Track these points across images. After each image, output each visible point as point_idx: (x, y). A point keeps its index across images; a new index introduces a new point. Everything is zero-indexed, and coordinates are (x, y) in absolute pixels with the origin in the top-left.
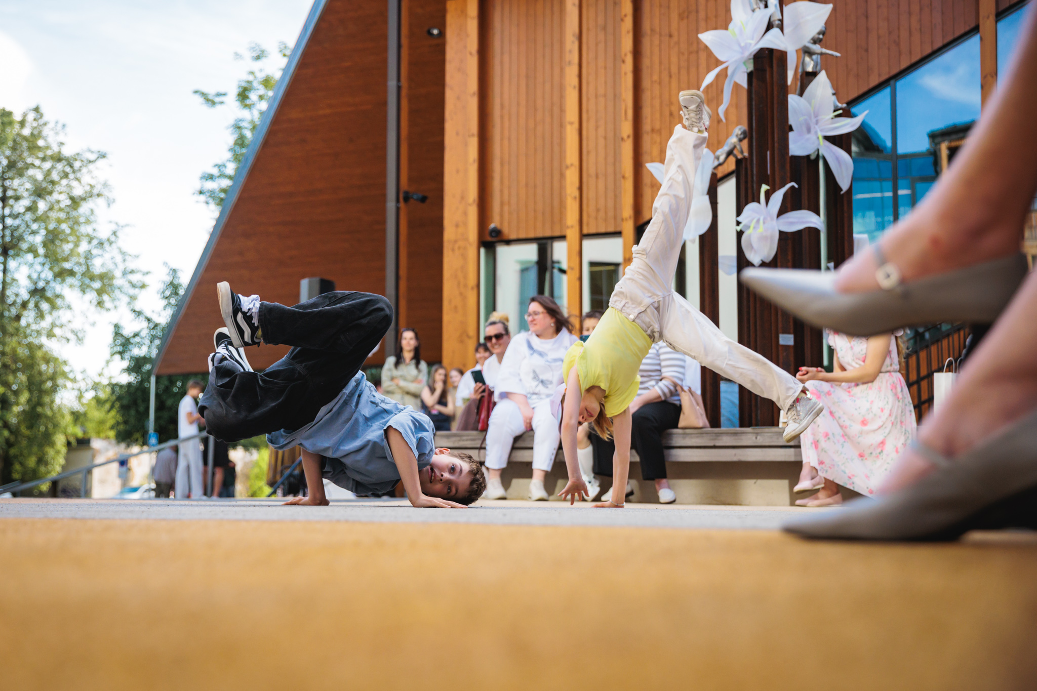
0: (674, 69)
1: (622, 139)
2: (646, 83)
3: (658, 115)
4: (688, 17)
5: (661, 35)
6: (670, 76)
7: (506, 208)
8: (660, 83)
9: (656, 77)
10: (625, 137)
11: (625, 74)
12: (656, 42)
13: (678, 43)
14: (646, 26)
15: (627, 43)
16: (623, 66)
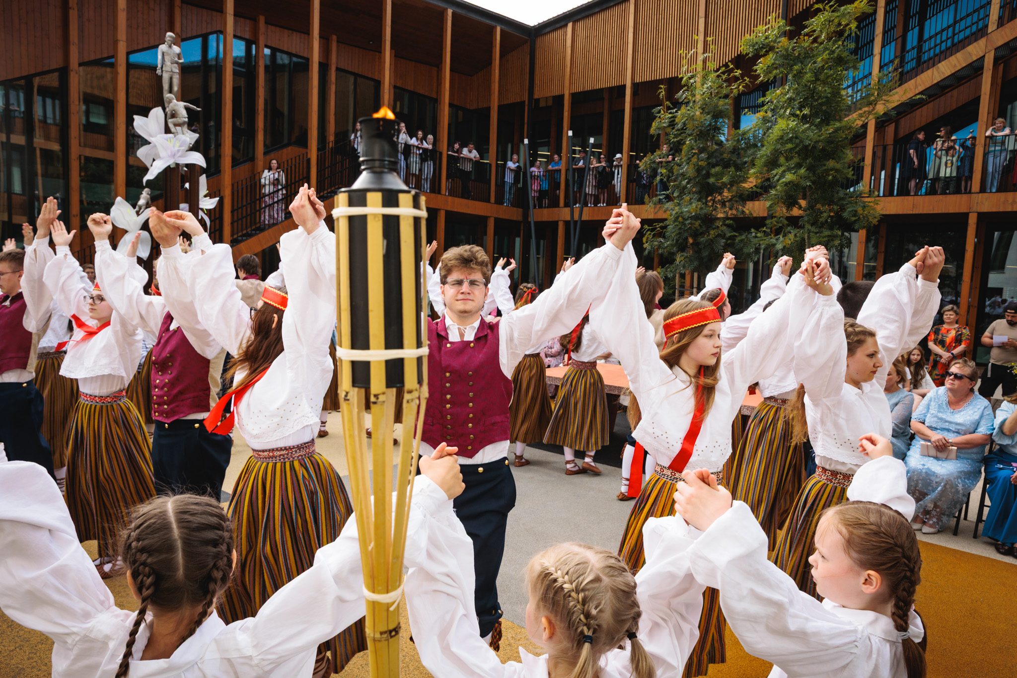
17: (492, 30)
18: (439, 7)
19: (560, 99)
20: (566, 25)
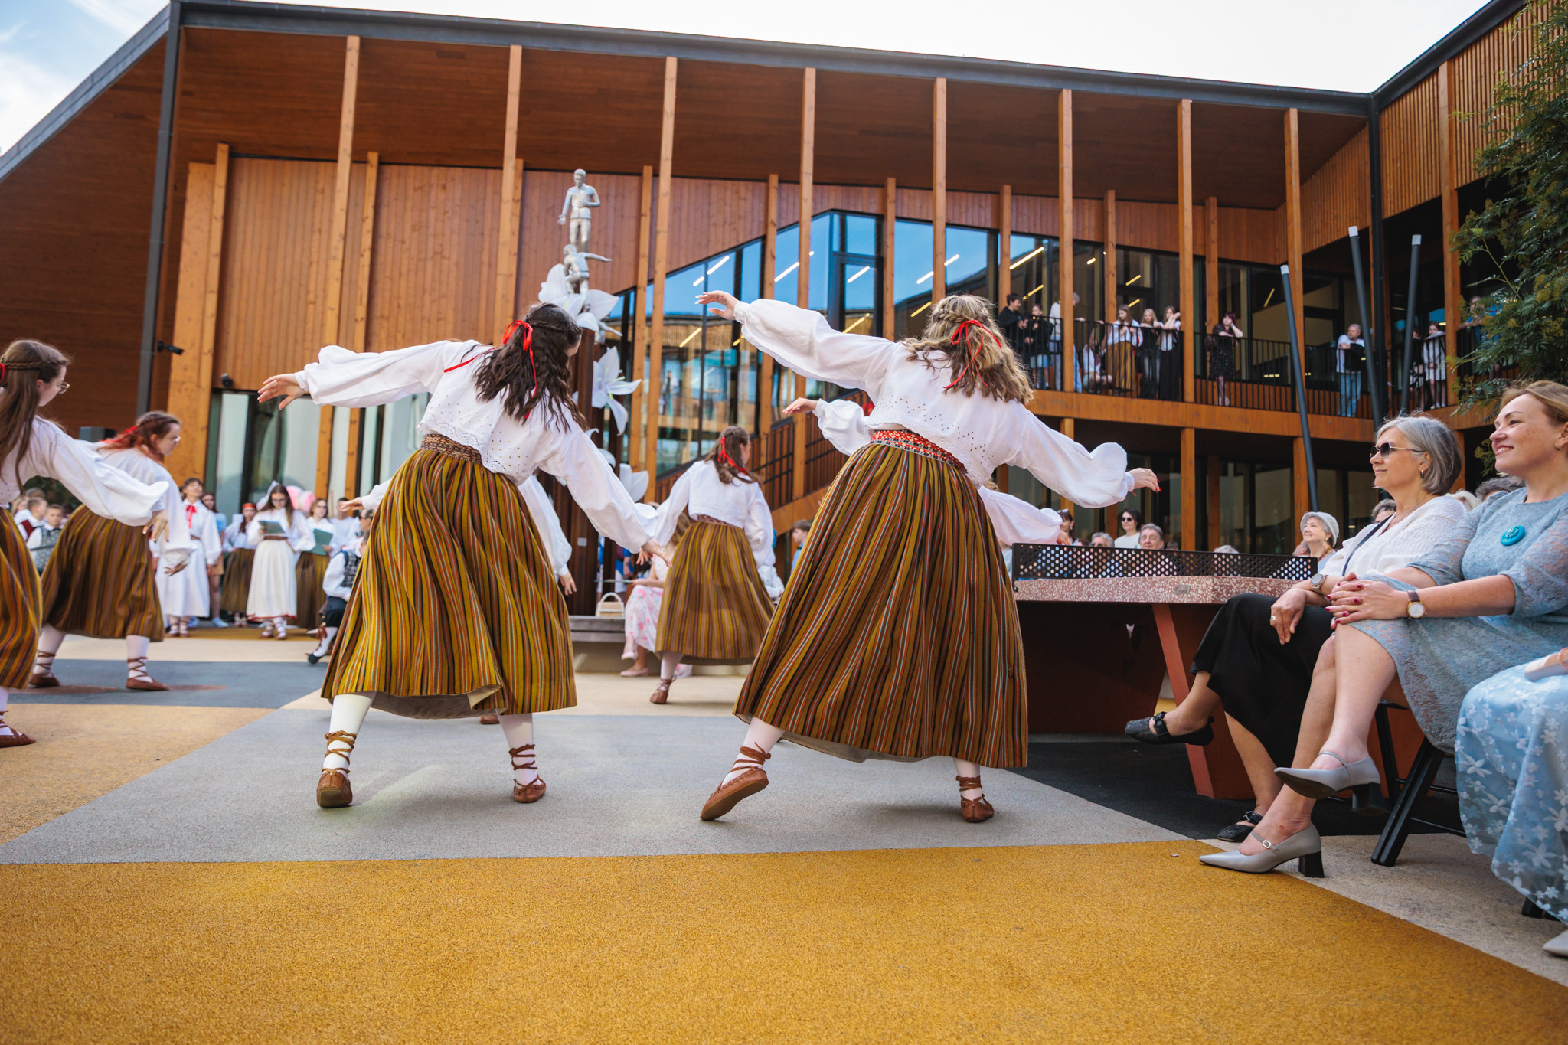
0: (404, 270)
1: (356, 320)
2: (379, 276)
3: (387, 305)
4: (419, 230)
5: (395, 240)
6: (401, 275)
7: (239, 362)
8: (391, 279)
9: (388, 273)
10: (359, 318)
11: (363, 266)
12: (391, 245)
13: (409, 249)
14: (383, 229)
15: (367, 241)
16: (362, 259)
17: (1281, 117)
18: (1166, 100)
19: (1436, 203)
20: (1436, 71)
